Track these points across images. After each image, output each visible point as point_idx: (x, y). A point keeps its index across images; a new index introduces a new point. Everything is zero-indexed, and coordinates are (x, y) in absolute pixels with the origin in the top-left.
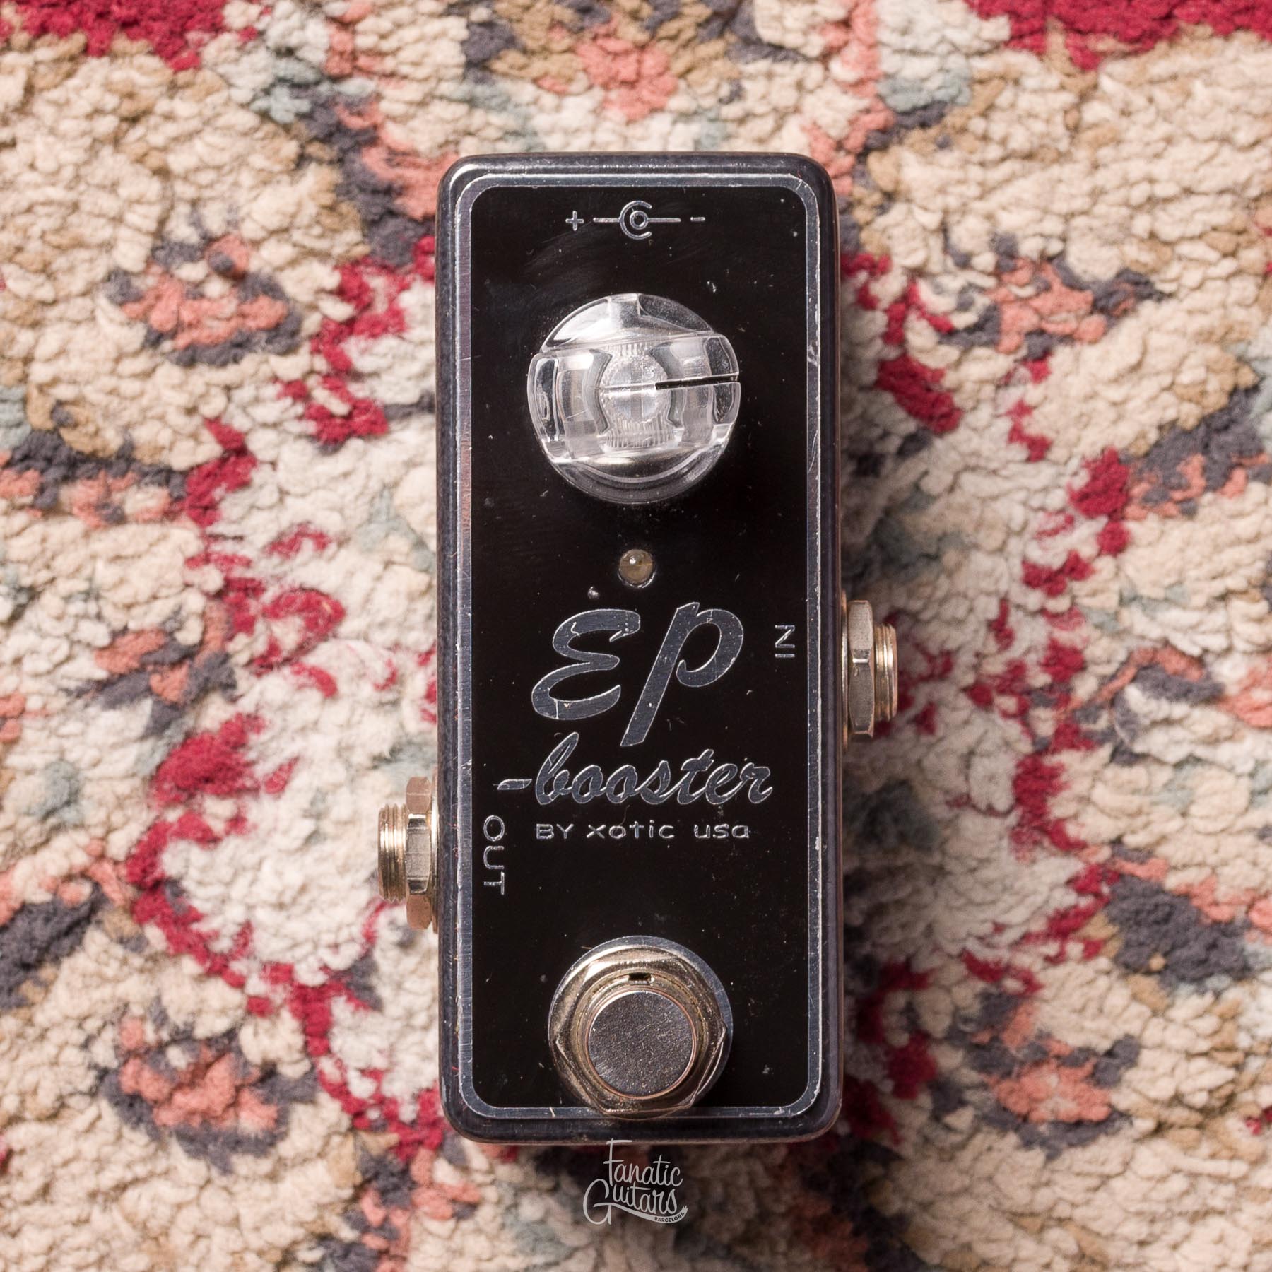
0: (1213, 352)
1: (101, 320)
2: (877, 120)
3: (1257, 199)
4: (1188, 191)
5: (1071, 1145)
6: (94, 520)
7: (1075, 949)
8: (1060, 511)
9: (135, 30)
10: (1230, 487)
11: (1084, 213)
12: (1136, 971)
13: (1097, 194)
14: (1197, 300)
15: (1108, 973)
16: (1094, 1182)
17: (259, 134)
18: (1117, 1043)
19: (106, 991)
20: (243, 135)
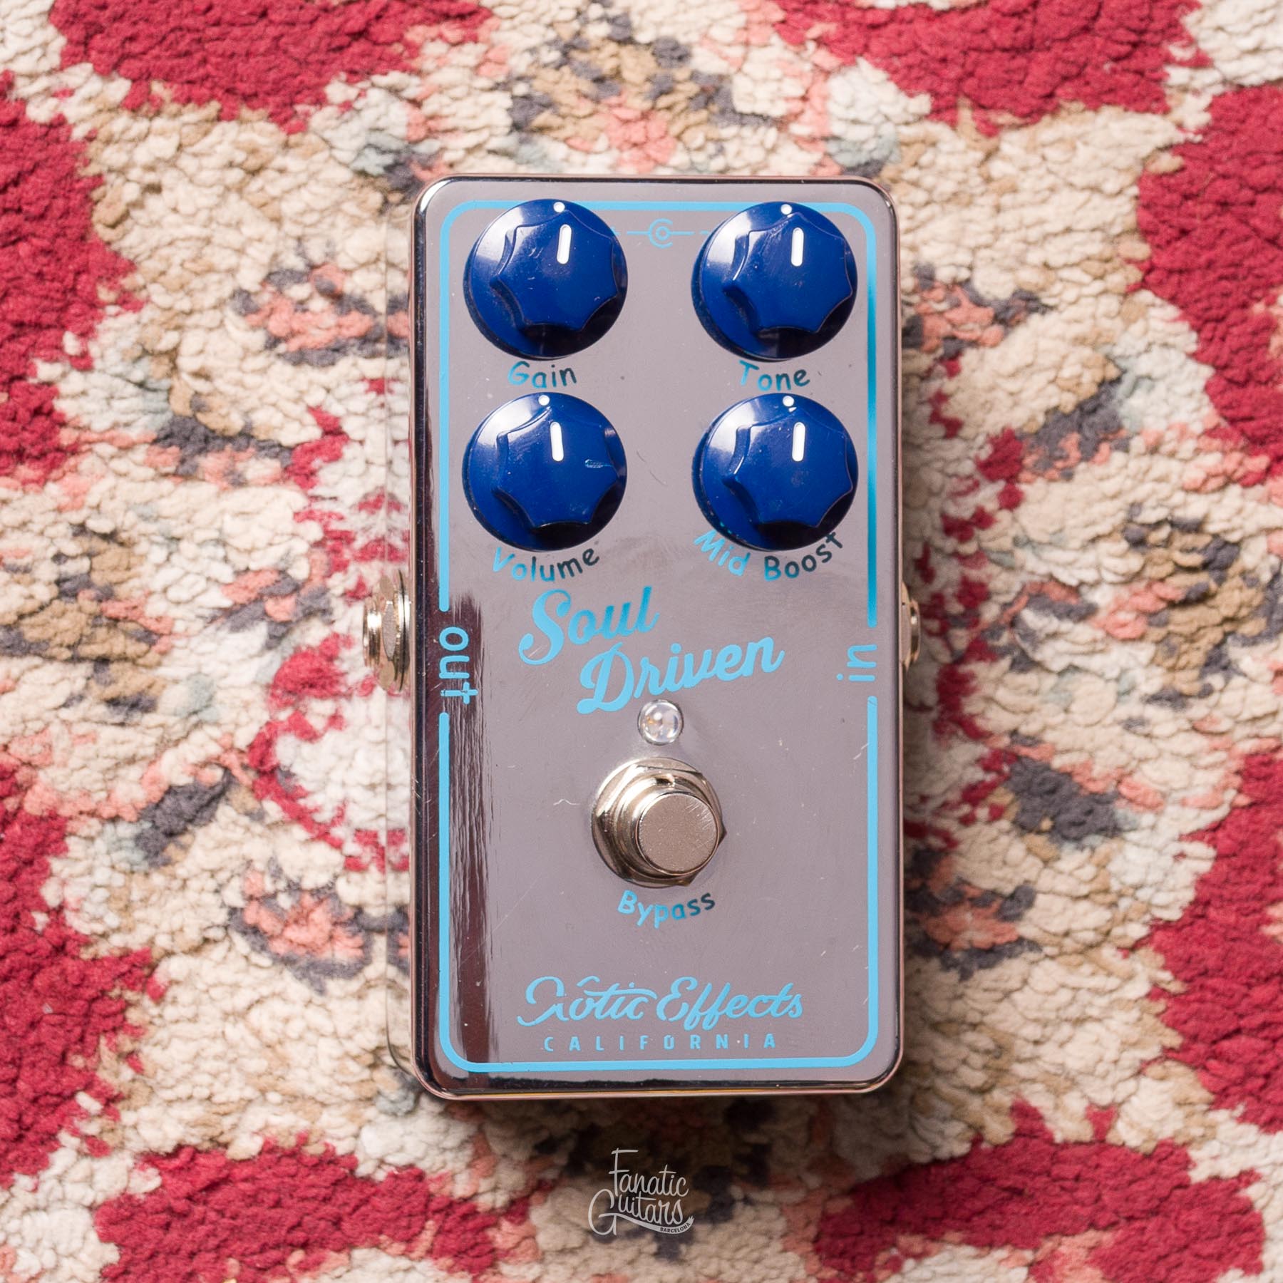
0: (1086, 352)
1: (230, 327)
3: (1119, 236)
4: (1068, 230)
5: (981, 967)
6: (225, 484)
7: (983, 813)
8: (969, 477)
9: (255, 102)
10: (1098, 457)
11: (987, 246)
12: (1030, 831)
13: (997, 232)
14: (1071, 312)
15: (1008, 833)
16: (998, 995)
17: (353, 186)
18: (1018, 889)
19: (233, 851)
20: (340, 186)
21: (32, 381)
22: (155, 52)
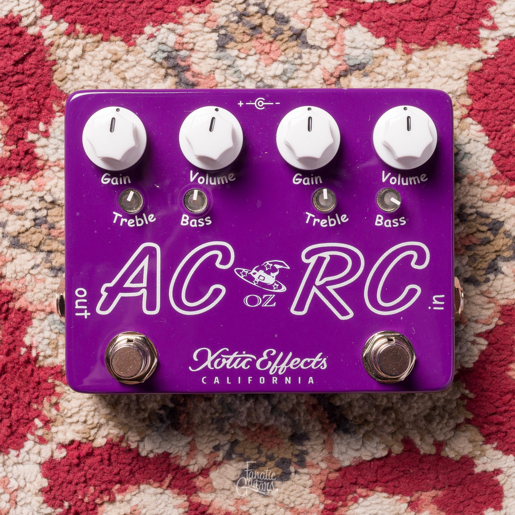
2: (343, 67)
3: (459, 96)
9: (116, 33)
17: (153, 67)
20: (149, 67)
21: (26, 141)
22: (79, 13)
